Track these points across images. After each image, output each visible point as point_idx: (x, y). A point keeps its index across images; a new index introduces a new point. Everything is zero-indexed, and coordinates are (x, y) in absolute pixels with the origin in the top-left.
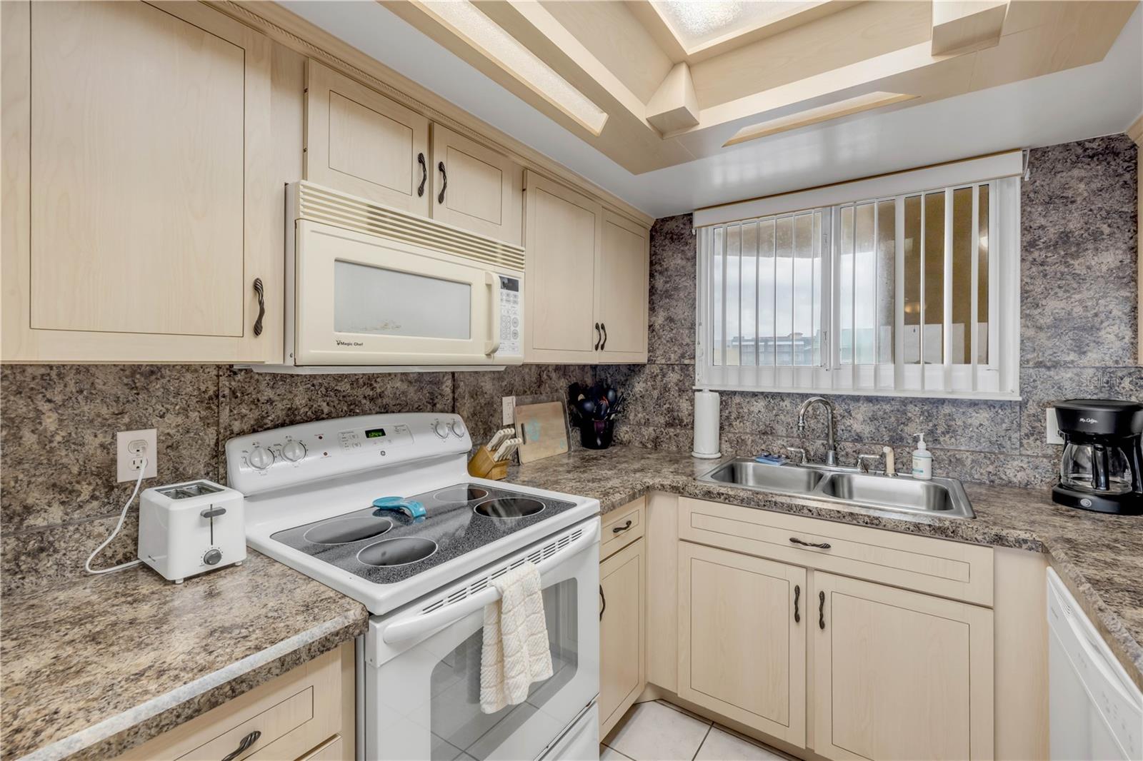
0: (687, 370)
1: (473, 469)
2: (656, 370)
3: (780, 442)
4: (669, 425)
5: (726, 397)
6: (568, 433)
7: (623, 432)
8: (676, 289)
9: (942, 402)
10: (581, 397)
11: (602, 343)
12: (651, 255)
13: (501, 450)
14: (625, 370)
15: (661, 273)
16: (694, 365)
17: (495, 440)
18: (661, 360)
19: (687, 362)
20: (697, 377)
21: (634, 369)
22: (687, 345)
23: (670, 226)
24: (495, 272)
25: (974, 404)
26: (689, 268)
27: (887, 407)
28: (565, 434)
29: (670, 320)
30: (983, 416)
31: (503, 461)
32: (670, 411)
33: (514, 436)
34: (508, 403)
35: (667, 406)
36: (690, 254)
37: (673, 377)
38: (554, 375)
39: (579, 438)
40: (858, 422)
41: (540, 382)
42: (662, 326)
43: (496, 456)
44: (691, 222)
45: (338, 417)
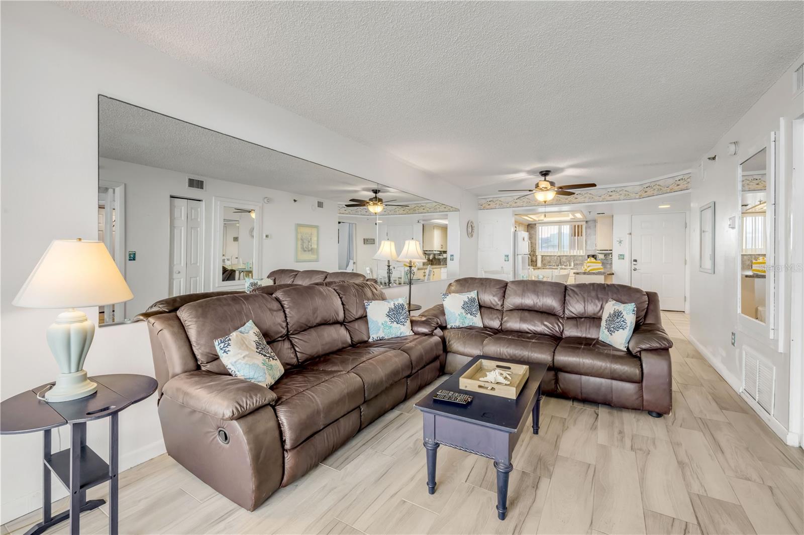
3: (552, 263)
5: (542, 256)
8: (532, 237)
9: (575, 256)
12: (528, 230)
15: (530, 232)
19: (534, 250)
20: (536, 253)
22: (535, 247)
23: (531, 225)
25: (580, 256)
26: (535, 233)
27: (568, 257)
29: (531, 243)
30: (581, 258)
36: (536, 230)
40: (564, 259)
44: (535, 225)
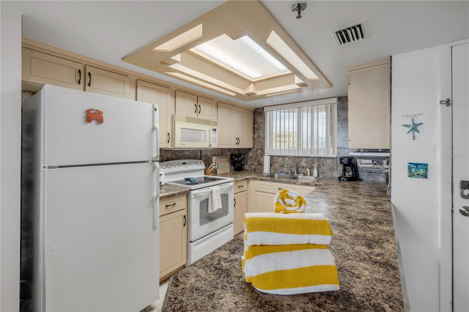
0: (263, 150)
1: (205, 173)
2: (255, 150)
3: (285, 169)
4: (258, 165)
5: (272, 157)
6: (230, 167)
7: (246, 167)
8: (260, 128)
9: (322, 158)
10: (234, 157)
11: (238, 142)
12: (254, 118)
13: (212, 169)
14: (247, 150)
15: (256, 123)
16: (264, 149)
17: (211, 166)
18: (256, 147)
19: (263, 148)
20: (265, 152)
21: (249, 150)
22: (263, 143)
23: (258, 110)
24: (211, 128)
25: (328, 158)
26: (263, 122)
27: (310, 159)
28: (229, 167)
29: (258, 136)
30: (330, 161)
31: (212, 172)
32: (258, 161)
33: (216, 165)
34: (214, 158)
35: (258, 160)
36: (263, 118)
37: (259, 152)
38: (226, 151)
39: (233, 169)
40: (303, 163)
41: (222, 153)
42: (257, 138)
43: (211, 170)
44: (264, 109)
45: (176, 160)
